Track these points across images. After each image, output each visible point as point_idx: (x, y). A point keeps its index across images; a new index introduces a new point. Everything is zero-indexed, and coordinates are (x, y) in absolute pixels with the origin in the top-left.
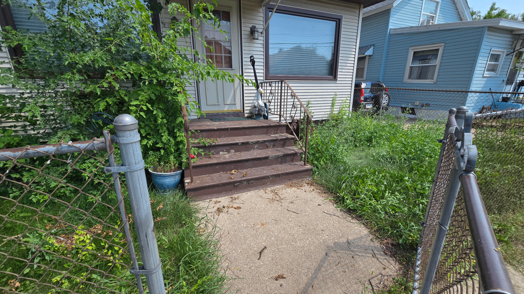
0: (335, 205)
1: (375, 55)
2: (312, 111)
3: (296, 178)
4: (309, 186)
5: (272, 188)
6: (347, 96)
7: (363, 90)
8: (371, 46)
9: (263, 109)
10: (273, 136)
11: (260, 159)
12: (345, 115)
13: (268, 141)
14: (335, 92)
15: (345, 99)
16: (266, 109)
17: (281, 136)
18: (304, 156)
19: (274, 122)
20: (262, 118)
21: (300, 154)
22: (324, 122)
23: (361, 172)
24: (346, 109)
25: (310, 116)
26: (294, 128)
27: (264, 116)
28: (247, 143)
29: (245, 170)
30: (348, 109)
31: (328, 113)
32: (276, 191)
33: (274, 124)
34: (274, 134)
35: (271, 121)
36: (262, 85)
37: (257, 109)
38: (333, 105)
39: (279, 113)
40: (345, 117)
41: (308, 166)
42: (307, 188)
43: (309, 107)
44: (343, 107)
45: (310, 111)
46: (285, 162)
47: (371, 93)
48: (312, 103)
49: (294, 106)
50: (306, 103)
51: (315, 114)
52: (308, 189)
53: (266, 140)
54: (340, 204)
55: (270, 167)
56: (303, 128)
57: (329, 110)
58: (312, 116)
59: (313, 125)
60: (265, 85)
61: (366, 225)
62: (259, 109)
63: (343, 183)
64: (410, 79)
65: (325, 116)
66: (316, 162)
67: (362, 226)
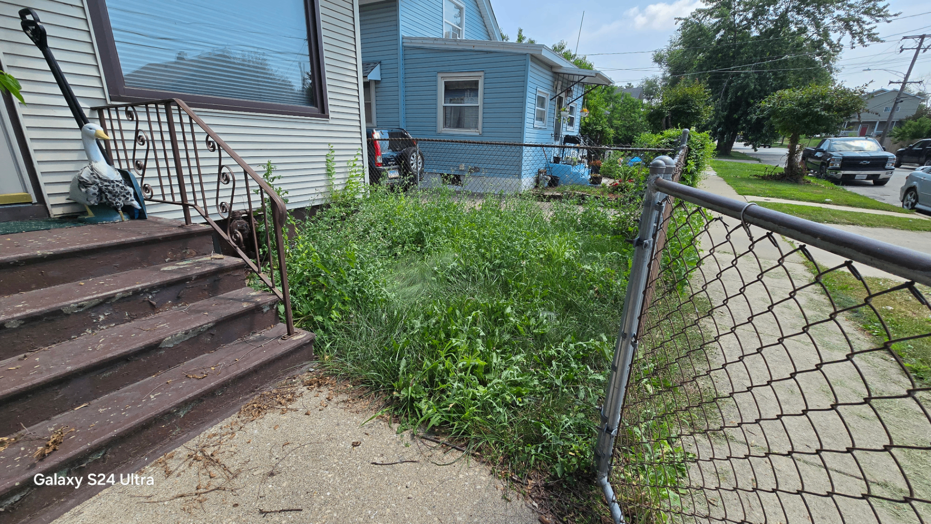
0: (396, 426)
1: (384, 81)
2: (284, 188)
3: (272, 378)
4: (313, 393)
5: (192, 444)
6: (355, 153)
7: (377, 142)
8: (375, 63)
9: (117, 189)
10: (170, 268)
11: (124, 358)
12: (357, 192)
13: (151, 289)
14: (329, 144)
15: (353, 158)
16: (131, 190)
17: (199, 264)
18: (282, 308)
19: (169, 225)
20: (121, 217)
21: (271, 306)
22: (318, 213)
23: (427, 317)
24: (358, 179)
25: (278, 200)
26: (238, 239)
27: (129, 210)
28: (57, 313)
29: (59, 419)
30: (362, 180)
31: (323, 190)
32: (209, 452)
33: (166, 233)
34: (173, 261)
35: (156, 222)
36: (101, 114)
37: (93, 190)
38: (329, 172)
39: (178, 198)
40: (361, 196)
41: (301, 336)
42: (309, 398)
43: (274, 179)
44: (352, 176)
45: (277, 187)
46: (229, 340)
47: (391, 150)
48: (279, 167)
49: (223, 177)
50: (261, 169)
51: (290, 193)
52: (314, 401)
53: (143, 289)
54: (406, 416)
55: (173, 370)
56: (266, 231)
57: (323, 184)
58: (286, 201)
59: (291, 220)
60: (114, 116)
61: (479, 455)
62: (100, 190)
63: (400, 359)
64: (446, 127)
65: (315, 197)
66: (320, 318)
67: (472, 462)
